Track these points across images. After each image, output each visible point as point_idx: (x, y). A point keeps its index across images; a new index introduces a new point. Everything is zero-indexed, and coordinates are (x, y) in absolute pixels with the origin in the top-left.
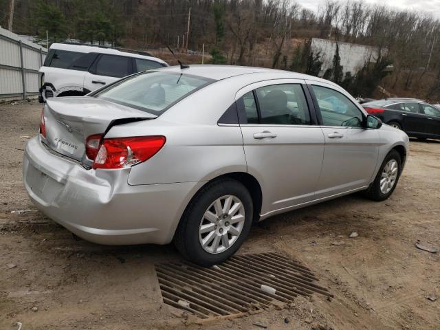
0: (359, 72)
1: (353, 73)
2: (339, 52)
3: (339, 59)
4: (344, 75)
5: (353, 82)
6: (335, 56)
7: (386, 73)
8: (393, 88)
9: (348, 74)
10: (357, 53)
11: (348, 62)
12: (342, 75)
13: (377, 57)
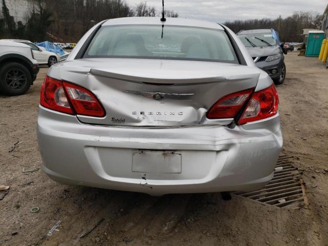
0: (29, 21)
1: (24, 22)
2: (6, 4)
3: (8, 10)
4: (17, 24)
5: (26, 29)
6: (3, 8)
7: (50, 22)
8: (57, 33)
9: (20, 23)
10: (21, 5)
11: (16, 13)
12: (15, 24)
13: (39, 10)
